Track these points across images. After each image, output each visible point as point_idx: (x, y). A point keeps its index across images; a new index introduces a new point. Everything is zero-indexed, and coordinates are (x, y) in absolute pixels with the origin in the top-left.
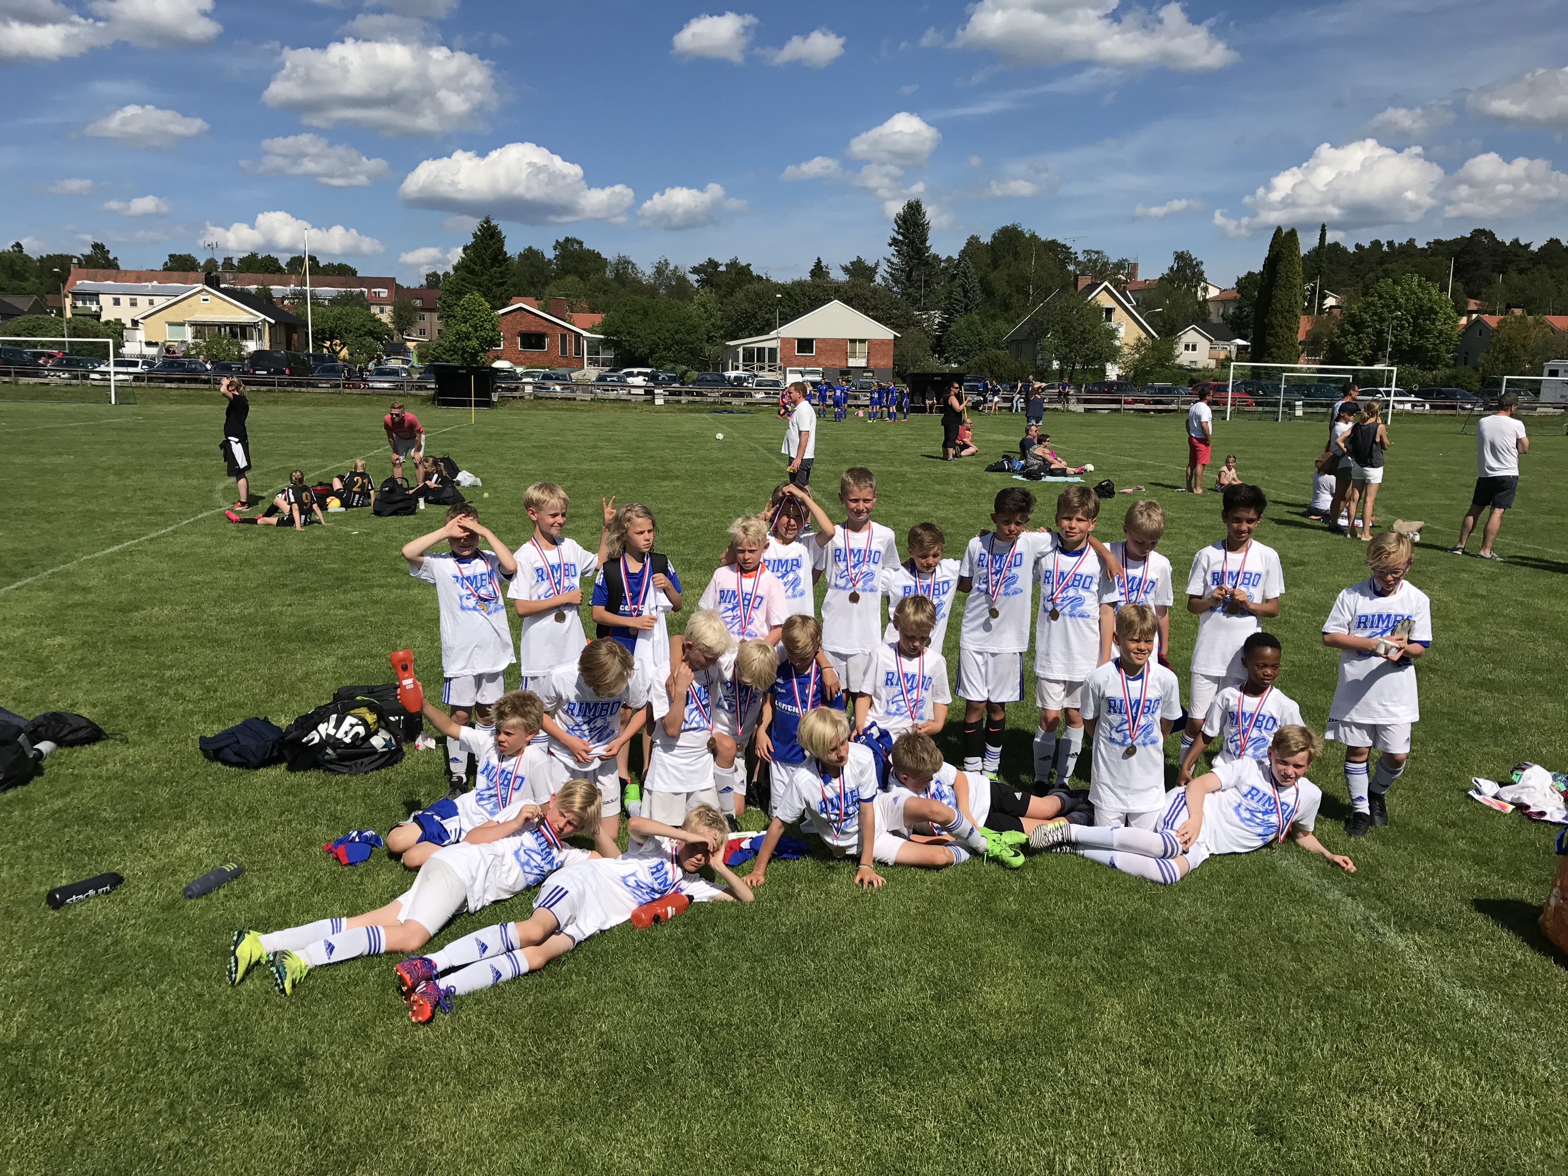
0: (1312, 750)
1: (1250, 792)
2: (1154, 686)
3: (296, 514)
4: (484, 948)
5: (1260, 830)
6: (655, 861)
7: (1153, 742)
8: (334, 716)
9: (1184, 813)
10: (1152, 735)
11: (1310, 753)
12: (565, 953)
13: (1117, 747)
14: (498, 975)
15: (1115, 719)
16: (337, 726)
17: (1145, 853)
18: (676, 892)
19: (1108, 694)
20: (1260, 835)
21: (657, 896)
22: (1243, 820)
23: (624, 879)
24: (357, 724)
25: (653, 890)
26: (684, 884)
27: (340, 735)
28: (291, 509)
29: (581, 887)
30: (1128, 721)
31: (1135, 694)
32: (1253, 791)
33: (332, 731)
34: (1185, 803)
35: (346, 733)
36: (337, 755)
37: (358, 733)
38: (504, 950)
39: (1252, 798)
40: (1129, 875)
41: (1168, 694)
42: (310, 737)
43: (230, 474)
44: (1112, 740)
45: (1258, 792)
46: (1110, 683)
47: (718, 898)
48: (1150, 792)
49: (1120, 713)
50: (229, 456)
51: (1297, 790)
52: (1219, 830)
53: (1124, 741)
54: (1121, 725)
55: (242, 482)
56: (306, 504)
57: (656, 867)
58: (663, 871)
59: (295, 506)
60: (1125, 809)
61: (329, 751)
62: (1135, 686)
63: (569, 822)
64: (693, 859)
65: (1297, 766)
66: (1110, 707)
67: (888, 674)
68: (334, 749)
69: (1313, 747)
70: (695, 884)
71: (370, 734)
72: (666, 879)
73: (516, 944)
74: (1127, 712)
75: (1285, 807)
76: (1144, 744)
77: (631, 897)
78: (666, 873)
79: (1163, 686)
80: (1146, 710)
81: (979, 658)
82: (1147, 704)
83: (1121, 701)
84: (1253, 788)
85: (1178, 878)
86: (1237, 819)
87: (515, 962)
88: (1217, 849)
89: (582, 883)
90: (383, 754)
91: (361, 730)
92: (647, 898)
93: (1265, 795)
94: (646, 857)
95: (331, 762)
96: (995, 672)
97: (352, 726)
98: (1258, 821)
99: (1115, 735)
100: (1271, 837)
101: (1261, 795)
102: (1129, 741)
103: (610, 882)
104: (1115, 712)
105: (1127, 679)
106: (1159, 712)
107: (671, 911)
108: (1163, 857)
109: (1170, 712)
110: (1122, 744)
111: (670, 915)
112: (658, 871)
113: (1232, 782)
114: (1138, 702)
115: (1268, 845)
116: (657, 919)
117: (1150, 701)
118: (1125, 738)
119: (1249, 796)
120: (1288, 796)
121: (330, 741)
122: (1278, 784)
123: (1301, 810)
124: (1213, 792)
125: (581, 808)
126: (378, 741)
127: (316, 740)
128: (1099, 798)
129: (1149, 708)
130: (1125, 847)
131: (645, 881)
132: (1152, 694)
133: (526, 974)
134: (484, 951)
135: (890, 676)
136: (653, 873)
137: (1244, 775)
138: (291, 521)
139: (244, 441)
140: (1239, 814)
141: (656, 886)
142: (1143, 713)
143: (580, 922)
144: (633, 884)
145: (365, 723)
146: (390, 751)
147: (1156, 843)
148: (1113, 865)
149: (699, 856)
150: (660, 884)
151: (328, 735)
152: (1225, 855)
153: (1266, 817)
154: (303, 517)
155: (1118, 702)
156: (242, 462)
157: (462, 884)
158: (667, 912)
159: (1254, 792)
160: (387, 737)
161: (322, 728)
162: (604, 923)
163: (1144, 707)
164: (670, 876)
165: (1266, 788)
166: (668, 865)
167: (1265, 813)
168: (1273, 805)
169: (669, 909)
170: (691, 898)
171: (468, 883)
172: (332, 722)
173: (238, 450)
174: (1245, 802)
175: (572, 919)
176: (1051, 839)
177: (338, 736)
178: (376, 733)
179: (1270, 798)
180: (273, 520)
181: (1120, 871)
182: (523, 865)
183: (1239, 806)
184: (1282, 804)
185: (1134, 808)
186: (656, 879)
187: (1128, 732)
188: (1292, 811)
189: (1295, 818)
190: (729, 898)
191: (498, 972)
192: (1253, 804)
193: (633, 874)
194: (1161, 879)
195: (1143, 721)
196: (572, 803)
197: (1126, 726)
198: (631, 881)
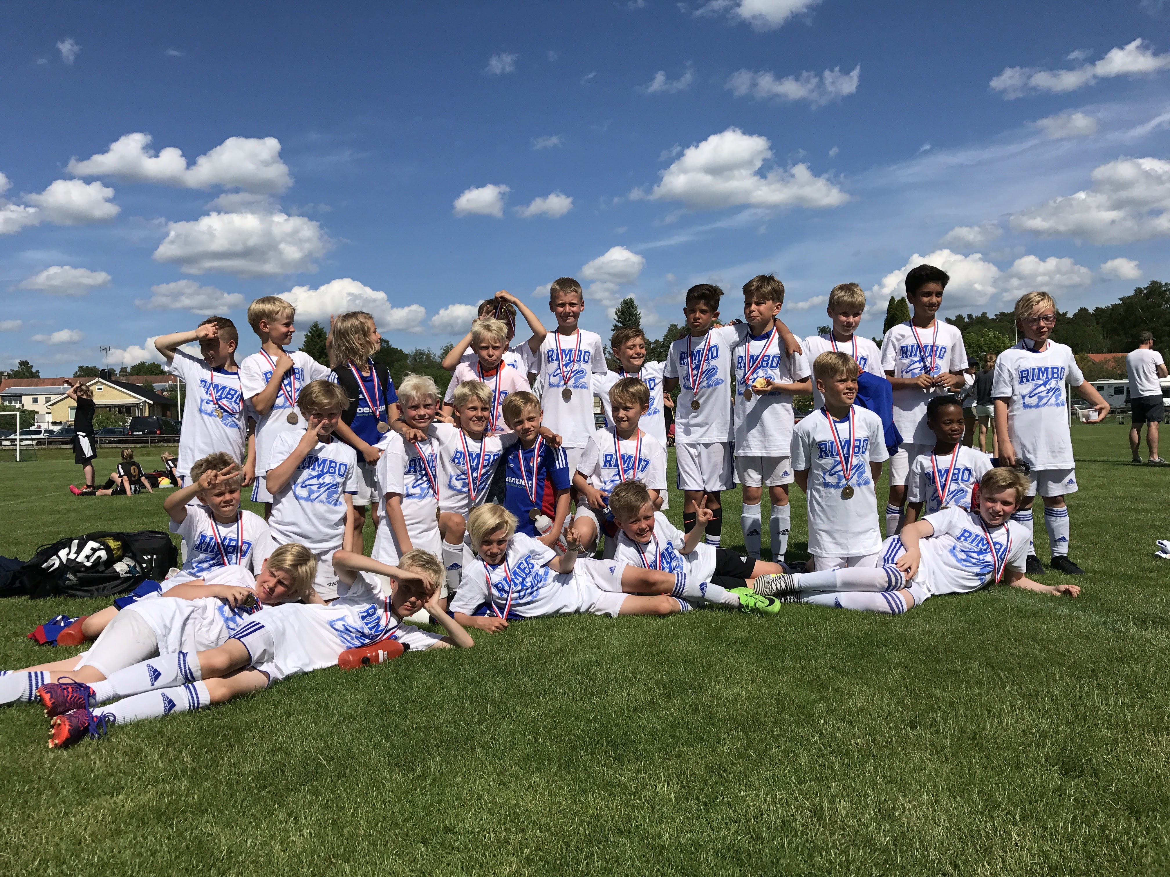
1: (962, 535)
2: (861, 428)
3: (127, 485)
4: (156, 675)
5: (977, 569)
6: (365, 606)
7: (867, 483)
8: (76, 542)
9: (902, 551)
10: (864, 475)
11: (1018, 491)
12: (257, 691)
13: (832, 490)
14: (171, 704)
15: (827, 462)
16: (78, 552)
17: (868, 587)
18: (389, 638)
19: (818, 439)
20: (977, 575)
21: (367, 641)
22: (960, 561)
23: (331, 624)
24: (99, 549)
25: (363, 635)
26: (399, 633)
27: (81, 558)
29: (280, 625)
30: (840, 462)
31: (844, 435)
32: (965, 534)
33: (72, 556)
34: (902, 545)
35: (88, 557)
36: (79, 579)
37: (99, 557)
38: (181, 677)
39: (966, 540)
40: (856, 611)
41: (875, 435)
42: (50, 562)
43: (77, 462)
44: (826, 485)
45: (971, 534)
46: (819, 428)
47: (436, 646)
48: (867, 535)
49: (832, 455)
50: (78, 448)
51: (1008, 531)
52: (937, 571)
53: (838, 483)
54: (834, 467)
55: (88, 468)
56: (134, 476)
57: (367, 611)
58: (375, 617)
59: (125, 477)
60: (844, 553)
61: (70, 576)
62: (843, 427)
63: (280, 582)
64: (408, 604)
65: (1005, 503)
66: (821, 451)
67: (606, 456)
68: (75, 575)
70: (411, 634)
71: (112, 560)
72: (378, 625)
73: (197, 672)
74: (838, 454)
75: (998, 546)
76: (859, 485)
77: (339, 642)
78: (379, 618)
79: (869, 426)
80: (856, 450)
81: (693, 451)
82: (857, 444)
83: (832, 443)
84: (965, 531)
85: (905, 610)
86: (953, 560)
87: (194, 694)
88: (938, 589)
89: (282, 621)
90: (127, 579)
91: (103, 554)
92: (357, 643)
93: (977, 536)
94: (356, 602)
95: (71, 587)
96: (709, 462)
97: (94, 550)
98: (974, 561)
99: (829, 479)
100: (988, 577)
101: (973, 536)
102: (844, 481)
103: (317, 626)
104: (827, 456)
105: (835, 422)
106: (867, 453)
107: (382, 654)
108: (887, 589)
109: (878, 454)
110: (837, 486)
111: (381, 659)
112: (369, 615)
113: (944, 528)
114: (848, 442)
115: (986, 587)
116: (366, 661)
117: (859, 441)
118: (840, 480)
119: (963, 538)
120: (999, 536)
121: (72, 566)
122: (988, 527)
123: (1014, 548)
124: (927, 538)
125: (291, 565)
126: (121, 567)
127: (56, 566)
128: (819, 545)
129: (859, 447)
130: (849, 586)
131: (354, 625)
132: (861, 434)
133: (207, 707)
134: (156, 678)
135: (609, 458)
136: (363, 618)
137: (954, 520)
139: (90, 434)
140: (955, 556)
142: (854, 452)
143: (278, 660)
144: (342, 628)
145: (108, 549)
146: (133, 577)
147: (880, 576)
148: (838, 605)
150: (371, 629)
151: (68, 560)
152: (946, 595)
153: (981, 557)
154: (133, 487)
155: (829, 445)
156: (88, 451)
157: (154, 633)
158: (377, 656)
159: (967, 534)
160: (132, 564)
161: (63, 553)
162: (307, 665)
163: (855, 447)
164: (383, 623)
165: (977, 530)
166: (380, 612)
167: (979, 553)
168: (987, 547)
169: (380, 652)
170: (406, 646)
171: (159, 631)
172: (74, 549)
173: (85, 443)
174: (959, 546)
175: (267, 656)
176: (774, 586)
177: (78, 560)
178: (120, 559)
179: (982, 539)
180: (110, 491)
181: (847, 610)
182: (227, 619)
183: (954, 548)
184: (995, 544)
185: (854, 552)
186: (367, 624)
187: (841, 473)
188: (1006, 549)
189: (1009, 557)
190: (447, 646)
191: (170, 701)
192: (967, 545)
193: (342, 619)
194: (888, 609)
195: (855, 461)
196: (283, 560)
197: (839, 468)
198: (339, 625)
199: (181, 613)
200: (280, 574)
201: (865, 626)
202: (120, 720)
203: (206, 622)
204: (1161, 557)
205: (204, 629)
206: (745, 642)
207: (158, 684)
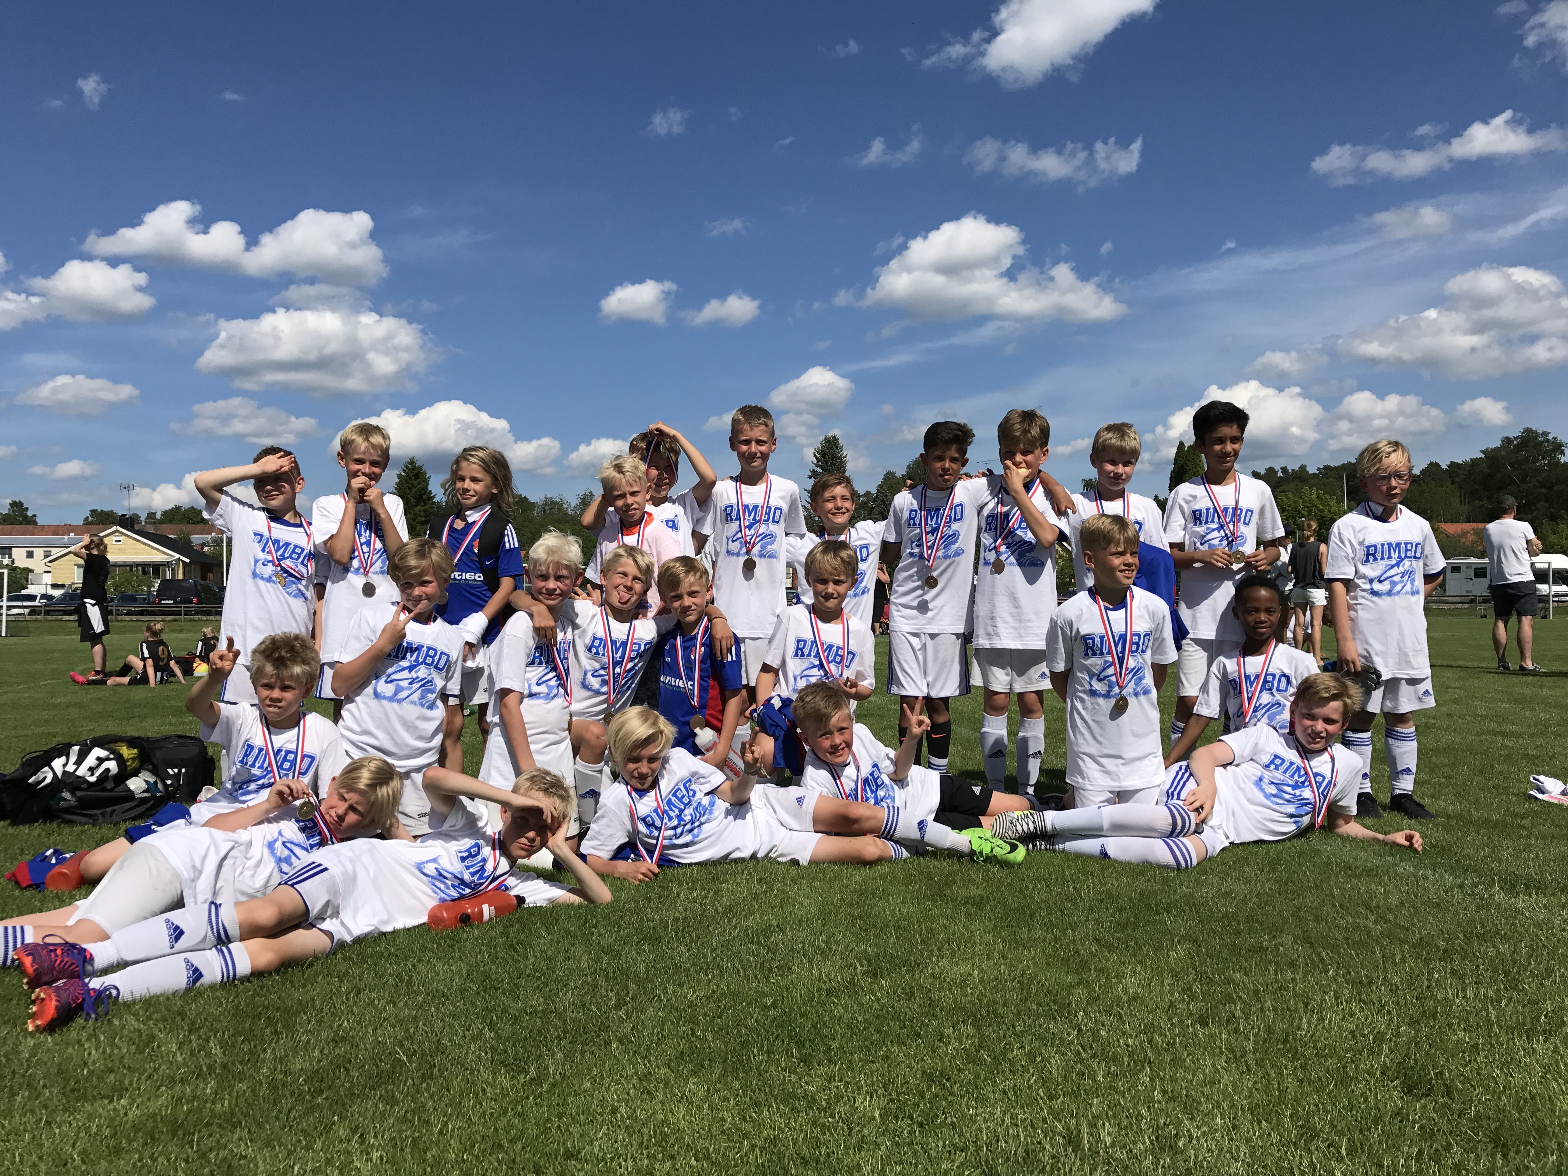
0: (1348, 701)
1: (1272, 762)
2: (1141, 617)
3: (151, 671)
4: (177, 933)
5: (1291, 809)
6: (467, 843)
7: (1146, 692)
8: (76, 748)
9: (1191, 785)
10: (1144, 682)
11: (1345, 705)
12: (316, 957)
13: (1101, 701)
14: (196, 974)
15: (1095, 662)
16: (78, 763)
17: (1145, 831)
18: (496, 888)
19: (1084, 631)
20: (1291, 816)
21: (468, 891)
22: (1268, 796)
23: (420, 867)
24: (108, 759)
25: (462, 882)
26: (511, 881)
27: (82, 771)
28: (145, 666)
29: (349, 867)
30: (1113, 664)
31: (1119, 627)
32: (1276, 761)
33: (71, 768)
34: (1191, 774)
35: (92, 770)
36: (79, 799)
37: (107, 770)
38: (211, 937)
39: (1277, 768)
40: (1129, 863)
41: (1159, 628)
42: (40, 775)
43: (83, 640)
44: (1093, 693)
45: (1283, 761)
46: (1085, 616)
47: (561, 901)
48: (1146, 762)
49: (1102, 654)
50: (84, 621)
51: (1332, 758)
52: (1238, 811)
53: (1109, 692)
54: (1104, 669)
55: (98, 648)
56: (162, 660)
57: (468, 850)
58: (479, 858)
59: (150, 662)
60: (1115, 785)
61: (66, 795)
62: (1117, 617)
63: (352, 808)
64: (524, 840)
65: (1328, 721)
66: (1087, 648)
67: (797, 642)
68: (72, 792)
69: (1350, 697)
70: (528, 883)
71: (125, 774)
72: (482, 869)
73: (234, 930)
74: (1110, 652)
75: (1319, 779)
76: (1136, 694)
77: (429, 891)
78: (484, 860)
79: (1153, 615)
80: (1134, 647)
81: (915, 641)
82: (1135, 639)
83: (1102, 638)
84: (1276, 757)
85: (1195, 863)
86: (1260, 796)
87: (229, 961)
88: (1238, 835)
89: (352, 862)
90: (144, 801)
91: (112, 765)
92: (454, 893)
93: (1292, 764)
94: (455, 838)
95: (68, 810)
96: (936, 658)
97: (101, 760)
98: (1287, 797)
99: (1097, 686)
100: (1306, 820)
101: (1287, 764)
102: (1116, 690)
103: (398, 867)
104: (1094, 654)
105: (1106, 608)
106: (1149, 653)
107: (487, 910)
108: (1171, 835)
109: (1163, 653)
110: (1107, 696)
111: (486, 916)
112: (471, 855)
113: (1247, 753)
114: (1123, 637)
115: (1302, 833)
116: (465, 919)
117: (1139, 635)
118: (1111, 687)
119: (1272, 767)
120: (1320, 764)
121: (69, 781)
122: (1306, 753)
123: (1341, 782)
124: (1225, 766)
125: (368, 785)
126: (136, 784)
127: (48, 780)
128: (1081, 773)
129: (1137, 644)
130: (1120, 829)
131: (451, 869)
132: (1141, 626)
133: (247, 979)
134: (177, 938)
135: (801, 645)
136: (463, 859)
137: (1262, 742)
138: (145, 679)
139: (102, 603)
140: (1262, 790)
141: (467, 877)
142: (1131, 651)
143: (346, 916)
144: (434, 873)
145: (120, 759)
146: (153, 797)
147: (1161, 817)
148: (1104, 855)
149: (531, 834)
150: (473, 874)
151: (65, 773)
152: (1249, 843)
153: (1297, 792)
154: (159, 674)
155: (1097, 640)
156: (98, 625)
157: (177, 875)
158: (481, 912)
159: (1278, 762)
160: (152, 780)
161: (58, 764)
162: (386, 923)
163: (1132, 643)
164: (490, 866)
165: (1292, 755)
166: (487, 851)
167: (1295, 787)
168: (1305, 778)
169: (485, 907)
170: (521, 900)
171: (186, 874)
172: (73, 758)
173: (94, 613)
174: (1267, 775)
175: (331, 909)
176: (1019, 828)
177: (79, 773)
178: (135, 773)
179: (1298, 769)
180: (126, 680)
181: (1116, 861)
182: (279, 860)
183: (1261, 779)
184: (1316, 775)
185: (1128, 784)
186: (468, 868)
187: (1113, 679)
188: (1330, 782)
189: (1333, 794)
190: (576, 899)
191: (196, 970)
192: (1278, 775)
193: (434, 860)
194: (1171, 861)
195: (1131, 663)
196: (358, 778)
197: (1111, 671)
198: (430, 869)
199: (217, 850)
200: (353, 797)
201: (1141, 884)
202: (126, 995)
203: (251, 863)
204: (1536, 798)
205: (248, 873)
206: (980, 903)
207: (179, 946)
